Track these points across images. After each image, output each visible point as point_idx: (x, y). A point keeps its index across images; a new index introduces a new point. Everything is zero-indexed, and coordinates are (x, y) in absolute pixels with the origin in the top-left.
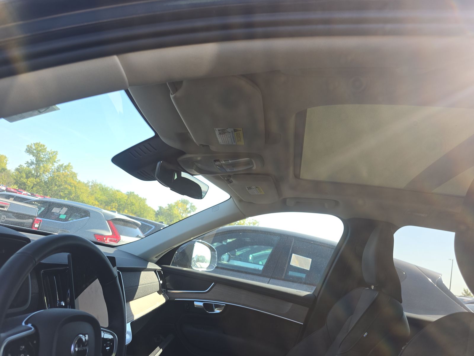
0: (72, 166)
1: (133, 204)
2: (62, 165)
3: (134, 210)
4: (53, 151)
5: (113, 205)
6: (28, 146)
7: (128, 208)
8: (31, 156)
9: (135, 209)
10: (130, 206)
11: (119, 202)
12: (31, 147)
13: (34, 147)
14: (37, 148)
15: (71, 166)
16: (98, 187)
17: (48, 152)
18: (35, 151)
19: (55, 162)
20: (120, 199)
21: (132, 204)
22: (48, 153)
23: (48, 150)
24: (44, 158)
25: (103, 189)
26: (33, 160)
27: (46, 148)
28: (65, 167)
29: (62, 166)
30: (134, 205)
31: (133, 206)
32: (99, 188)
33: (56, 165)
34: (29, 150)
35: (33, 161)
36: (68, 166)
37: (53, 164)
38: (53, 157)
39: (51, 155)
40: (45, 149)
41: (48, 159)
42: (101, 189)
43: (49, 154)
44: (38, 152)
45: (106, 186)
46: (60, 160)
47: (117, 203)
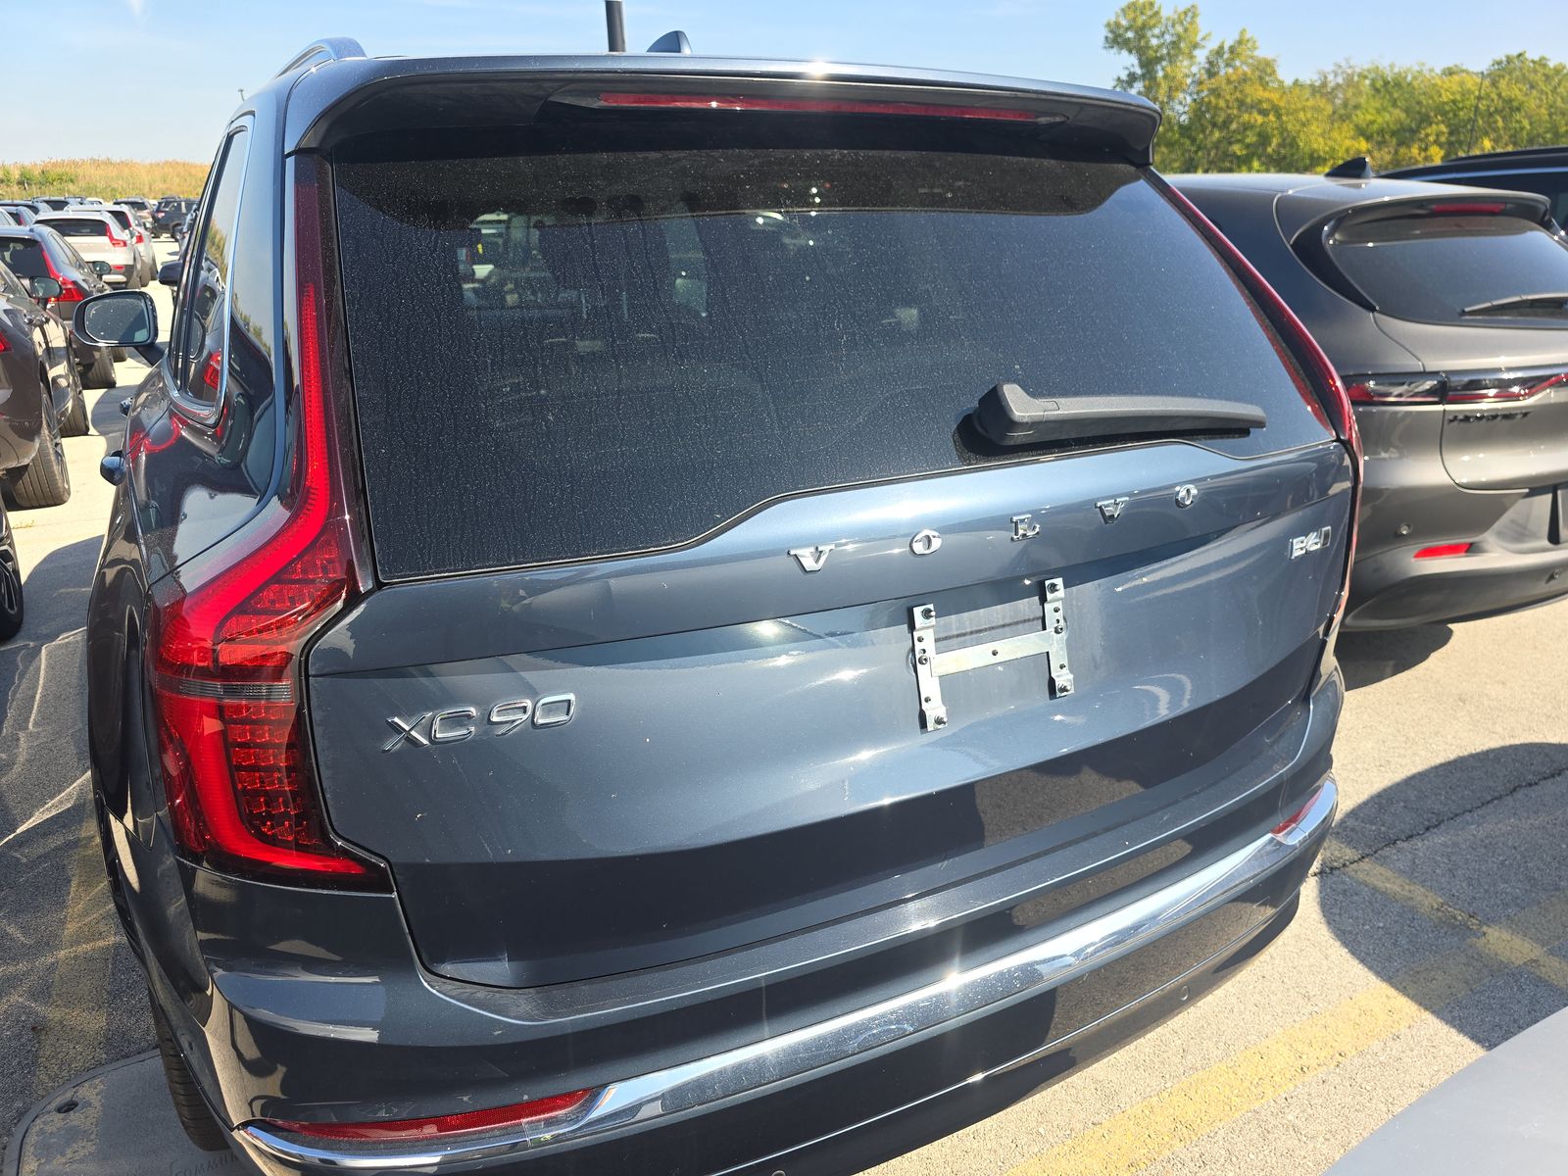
0: (1252, 38)
1: (1515, 104)
2: (1221, 47)
3: (1522, 129)
4: (1181, 9)
5: (1427, 135)
6: (1108, 25)
7: (1496, 130)
8: (1125, 53)
9: (1526, 123)
10: (1504, 118)
11: (1451, 115)
12: (1118, 25)
13: (1124, 23)
14: (1134, 20)
15: (1248, 41)
16: (1367, 82)
17: (1168, 19)
18: (1130, 35)
19: (1195, 46)
20: (1454, 102)
21: (1511, 107)
22: (1170, 24)
23: (1167, 12)
24: (1160, 46)
25: (1386, 83)
26: (1133, 65)
27: (1160, 8)
28: (1232, 50)
29: (1219, 52)
30: (1518, 109)
31: (1518, 116)
32: (1373, 85)
33: (1201, 56)
34: (1116, 40)
35: (1132, 70)
36: (1240, 42)
37: (1191, 57)
38: (1186, 30)
39: (1179, 29)
40: (1157, 13)
41: (1175, 44)
42: (1379, 84)
43: (1173, 26)
44: (1141, 31)
45: (1396, 70)
46: (1210, 34)
47: (1443, 122)
